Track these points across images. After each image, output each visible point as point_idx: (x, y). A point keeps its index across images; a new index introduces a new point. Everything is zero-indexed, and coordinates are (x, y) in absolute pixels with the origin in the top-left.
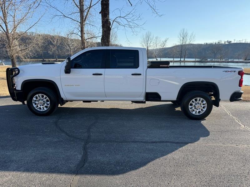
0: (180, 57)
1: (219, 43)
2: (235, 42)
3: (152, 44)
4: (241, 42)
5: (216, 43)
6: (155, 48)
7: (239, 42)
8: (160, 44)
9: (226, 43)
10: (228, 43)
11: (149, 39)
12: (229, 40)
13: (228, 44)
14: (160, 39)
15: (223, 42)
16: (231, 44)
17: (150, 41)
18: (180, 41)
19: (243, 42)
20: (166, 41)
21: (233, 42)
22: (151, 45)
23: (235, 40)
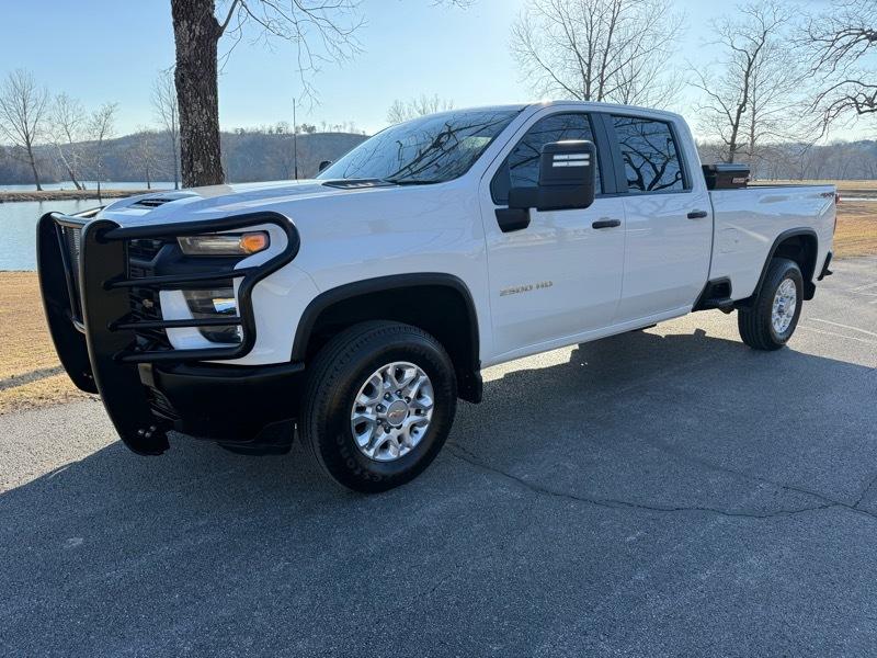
0: (172, 177)
1: (279, 130)
2: (327, 130)
3: (44, 125)
4: (342, 131)
5: (270, 132)
6: (60, 141)
7: (336, 131)
8: (82, 126)
9: (303, 133)
10: (306, 133)
11: (31, 104)
12: (310, 123)
13: (307, 136)
14: (80, 106)
15: (292, 130)
16: (317, 134)
17: (36, 111)
18: (161, 117)
19: (347, 131)
20: (107, 115)
21: (320, 129)
22: (40, 129)
23: (324, 124)
